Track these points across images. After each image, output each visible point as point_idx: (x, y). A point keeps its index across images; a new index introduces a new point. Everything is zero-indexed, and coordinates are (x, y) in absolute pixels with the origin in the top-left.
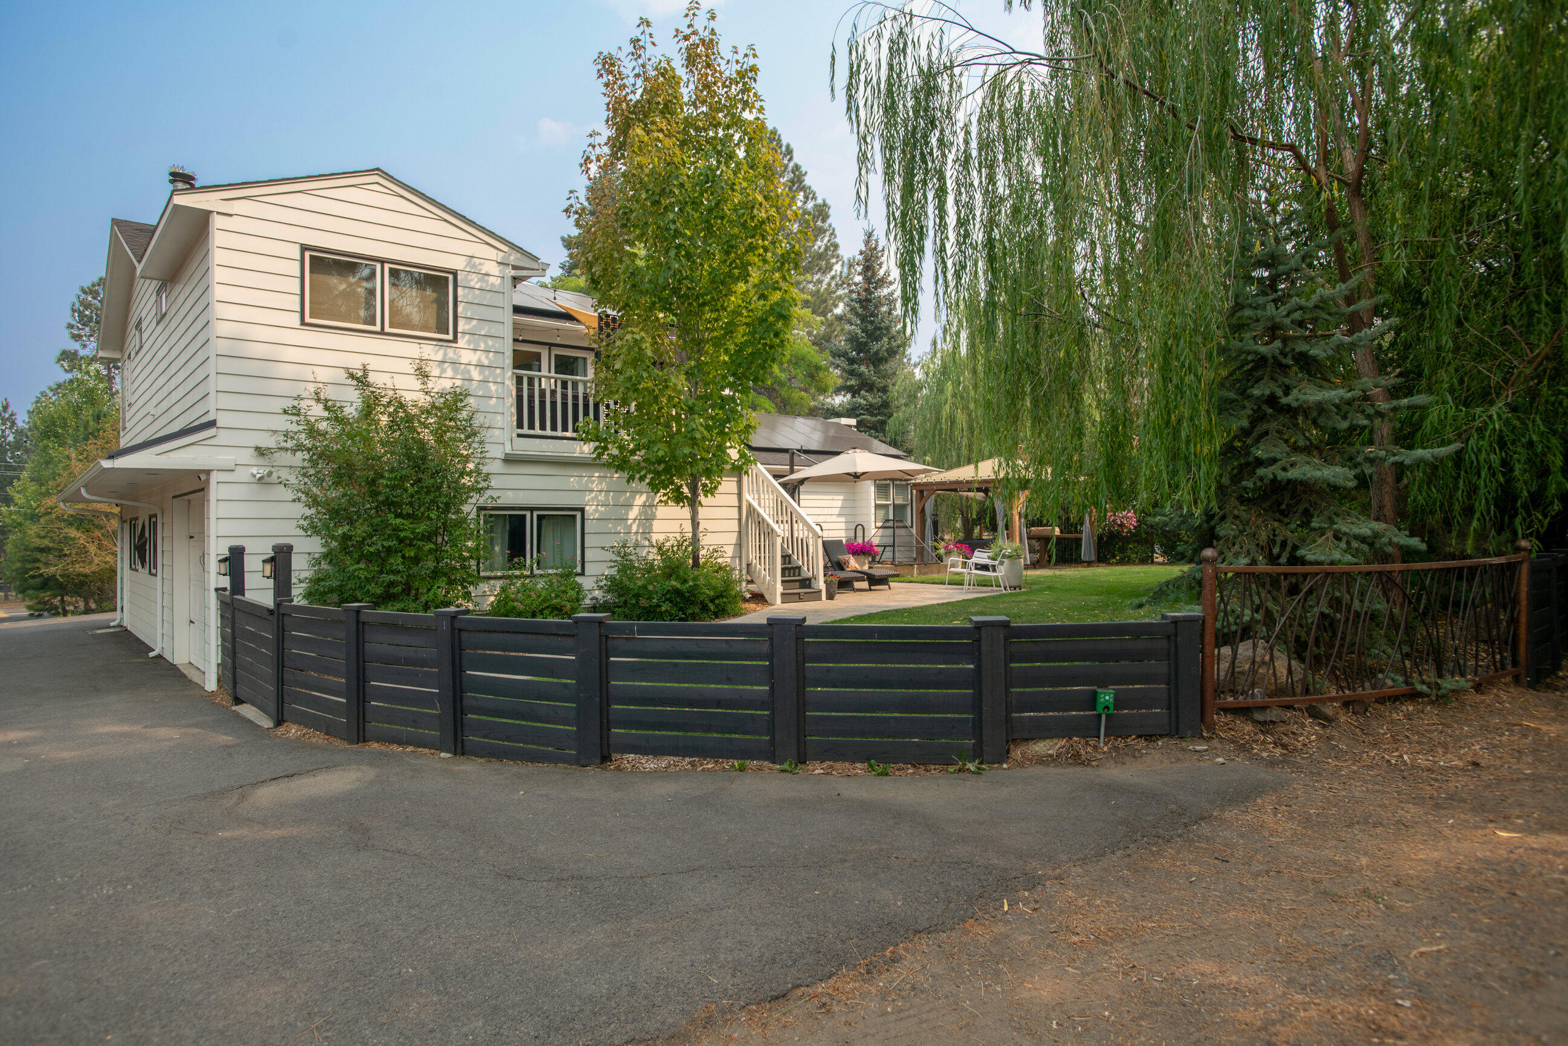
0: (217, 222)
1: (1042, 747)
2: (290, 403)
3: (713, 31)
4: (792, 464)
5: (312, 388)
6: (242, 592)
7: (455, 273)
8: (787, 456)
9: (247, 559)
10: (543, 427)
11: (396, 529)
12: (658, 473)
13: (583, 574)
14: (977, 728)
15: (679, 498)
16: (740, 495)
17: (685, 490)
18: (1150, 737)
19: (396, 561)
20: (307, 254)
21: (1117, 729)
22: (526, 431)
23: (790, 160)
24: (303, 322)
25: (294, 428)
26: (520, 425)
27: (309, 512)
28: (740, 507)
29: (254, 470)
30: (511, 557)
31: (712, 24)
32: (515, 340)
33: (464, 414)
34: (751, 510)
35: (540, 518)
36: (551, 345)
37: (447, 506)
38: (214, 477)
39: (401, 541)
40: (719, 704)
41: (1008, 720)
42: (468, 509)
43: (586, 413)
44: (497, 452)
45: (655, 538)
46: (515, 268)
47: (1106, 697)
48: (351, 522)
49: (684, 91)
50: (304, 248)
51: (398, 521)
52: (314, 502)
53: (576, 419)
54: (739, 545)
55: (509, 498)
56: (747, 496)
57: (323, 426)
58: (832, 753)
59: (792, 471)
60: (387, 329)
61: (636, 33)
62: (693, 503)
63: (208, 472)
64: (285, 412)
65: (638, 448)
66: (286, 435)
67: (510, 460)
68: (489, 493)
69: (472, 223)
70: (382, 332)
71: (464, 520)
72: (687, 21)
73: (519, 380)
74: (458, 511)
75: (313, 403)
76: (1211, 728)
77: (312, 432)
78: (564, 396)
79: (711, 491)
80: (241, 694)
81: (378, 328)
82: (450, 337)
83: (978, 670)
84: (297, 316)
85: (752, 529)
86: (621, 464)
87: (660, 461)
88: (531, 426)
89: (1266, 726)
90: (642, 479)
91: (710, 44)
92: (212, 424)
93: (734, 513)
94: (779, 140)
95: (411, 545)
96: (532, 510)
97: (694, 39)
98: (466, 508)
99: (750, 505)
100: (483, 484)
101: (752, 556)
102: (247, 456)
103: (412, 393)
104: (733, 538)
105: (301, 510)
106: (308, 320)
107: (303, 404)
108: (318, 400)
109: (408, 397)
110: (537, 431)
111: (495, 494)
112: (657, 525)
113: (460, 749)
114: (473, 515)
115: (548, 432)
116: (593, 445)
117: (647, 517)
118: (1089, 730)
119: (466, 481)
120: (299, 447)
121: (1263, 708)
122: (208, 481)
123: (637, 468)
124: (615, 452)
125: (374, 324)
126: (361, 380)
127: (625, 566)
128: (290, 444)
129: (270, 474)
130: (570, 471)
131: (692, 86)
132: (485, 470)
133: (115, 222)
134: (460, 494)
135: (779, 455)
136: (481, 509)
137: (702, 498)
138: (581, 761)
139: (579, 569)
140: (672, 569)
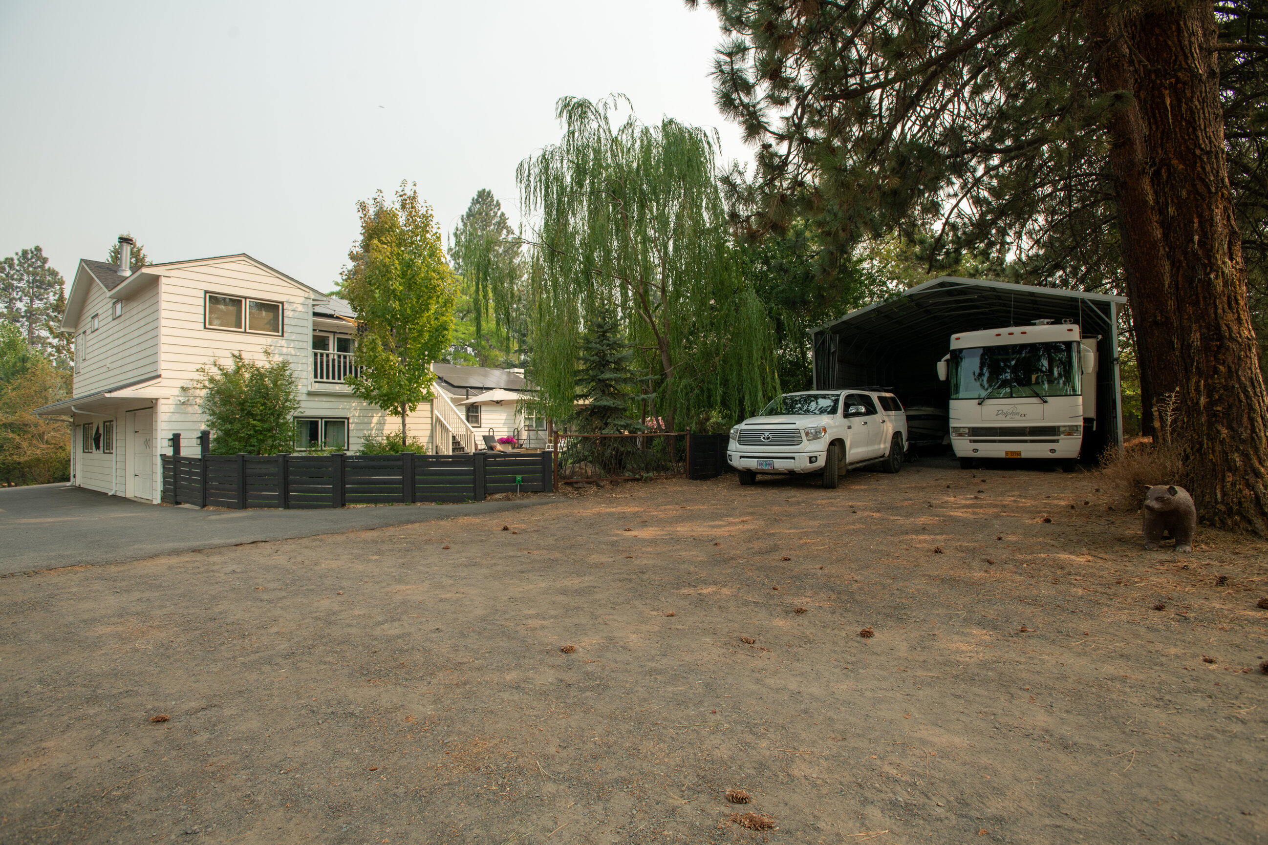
0: (163, 280)
1: (498, 496)
2: (199, 367)
3: (415, 192)
4: (467, 395)
5: (212, 359)
6: (179, 453)
7: (282, 303)
8: (464, 391)
9: (182, 441)
10: (328, 378)
11: (254, 426)
12: (384, 401)
13: (348, 450)
14: (474, 490)
15: (396, 413)
16: (432, 411)
17: (399, 409)
18: (536, 492)
19: (254, 441)
20: (208, 295)
21: (524, 490)
22: (319, 379)
23: (499, 209)
24: (205, 328)
25: (202, 378)
26: (316, 377)
27: (210, 418)
28: (432, 418)
29: (181, 398)
30: (311, 440)
31: (415, 188)
32: (314, 330)
33: (288, 373)
34: (438, 419)
35: (326, 422)
36: (335, 333)
37: (279, 416)
38: (161, 401)
39: (256, 431)
40: (385, 484)
41: (485, 486)
42: (289, 417)
43: (351, 372)
44: (305, 390)
45: (384, 432)
46: (314, 300)
47: (519, 478)
48: (231, 423)
49: (400, 220)
50: (206, 292)
51: (255, 422)
52: (213, 414)
53: (345, 374)
54: (432, 436)
55: (309, 413)
56: (436, 412)
57: (218, 378)
58: (423, 499)
59: (467, 398)
60: (248, 330)
61: (375, 196)
62: (403, 415)
63: (157, 399)
64: (198, 370)
65: (374, 389)
66: (198, 381)
67: (310, 394)
68: (299, 410)
69: (292, 279)
70: (245, 332)
71: (287, 423)
72: (401, 188)
73: (316, 354)
74: (284, 418)
75: (213, 367)
76: (557, 488)
77: (212, 380)
78: (339, 362)
79: (413, 409)
80: (179, 499)
81: (243, 330)
82: (280, 334)
83: (474, 470)
84: (202, 325)
85: (439, 429)
86: (367, 396)
87: (385, 395)
88: (322, 377)
89: (577, 489)
90: (376, 403)
91: (413, 198)
92: (159, 376)
93: (429, 421)
94: (492, 197)
95: (261, 434)
96: (322, 418)
97: (406, 197)
98: (288, 417)
99: (437, 417)
100: (296, 406)
101: (439, 442)
102: (177, 391)
103: (262, 363)
104: (428, 433)
105: (207, 417)
106: (208, 326)
107: (207, 367)
108: (216, 365)
109: (259, 364)
110: (325, 380)
111: (302, 410)
112: (387, 427)
113: (287, 506)
114: (291, 420)
115: (331, 380)
116: (353, 386)
117: (382, 423)
118: (514, 490)
119: (288, 404)
120: (205, 387)
121: (577, 483)
122: (156, 404)
123: (375, 398)
124: (363, 390)
125: (241, 328)
126: (238, 358)
127: (369, 446)
128: (199, 386)
129: (188, 400)
130: (342, 400)
131: (404, 218)
132: (298, 399)
133: (82, 260)
134: (285, 409)
135: (461, 390)
136: (295, 418)
137: (408, 412)
138: (334, 507)
139: (346, 448)
140: (393, 446)
